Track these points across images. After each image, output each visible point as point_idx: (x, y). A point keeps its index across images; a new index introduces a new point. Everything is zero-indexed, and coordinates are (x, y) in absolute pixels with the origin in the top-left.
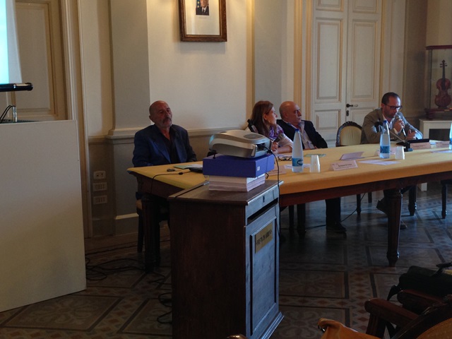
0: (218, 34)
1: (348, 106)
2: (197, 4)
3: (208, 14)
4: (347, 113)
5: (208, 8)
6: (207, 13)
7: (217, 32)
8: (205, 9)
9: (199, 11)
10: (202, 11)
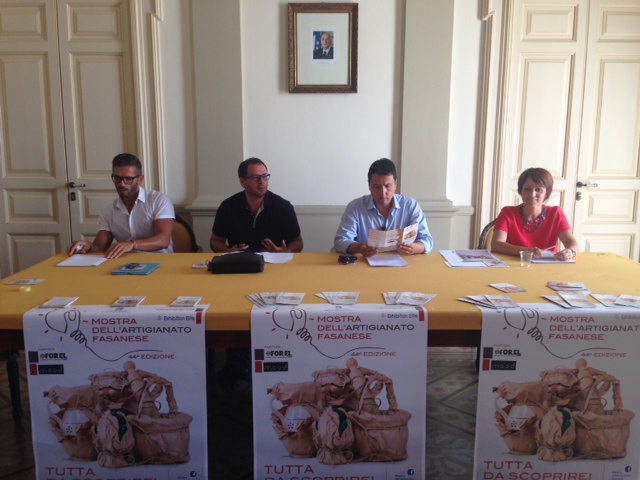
0: (346, 83)
1: (579, 185)
2: (316, 45)
3: (332, 57)
4: (578, 197)
5: (332, 49)
6: (330, 56)
7: (343, 80)
8: (327, 51)
9: (318, 54)
10: (323, 52)
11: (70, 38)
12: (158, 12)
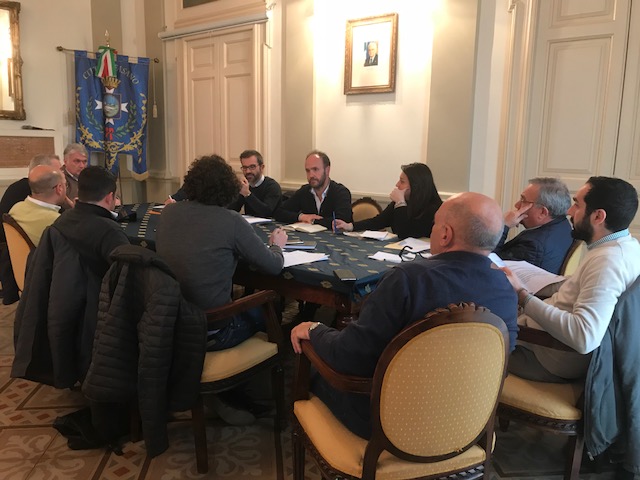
0: (387, 84)
5: (376, 57)
6: (375, 63)
8: (373, 59)
10: (371, 61)
11: (225, 66)
12: (267, 43)
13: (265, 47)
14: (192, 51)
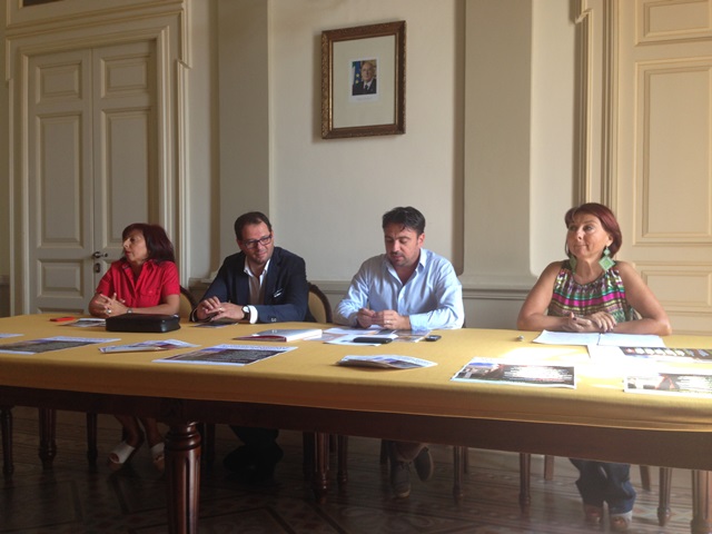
0: (392, 122)
3: (374, 92)
5: (375, 81)
6: (373, 90)
8: (369, 84)
9: (359, 89)
10: (364, 86)
11: (103, 94)
12: (185, 59)
13: (180, 66)
14: (38, 71)
